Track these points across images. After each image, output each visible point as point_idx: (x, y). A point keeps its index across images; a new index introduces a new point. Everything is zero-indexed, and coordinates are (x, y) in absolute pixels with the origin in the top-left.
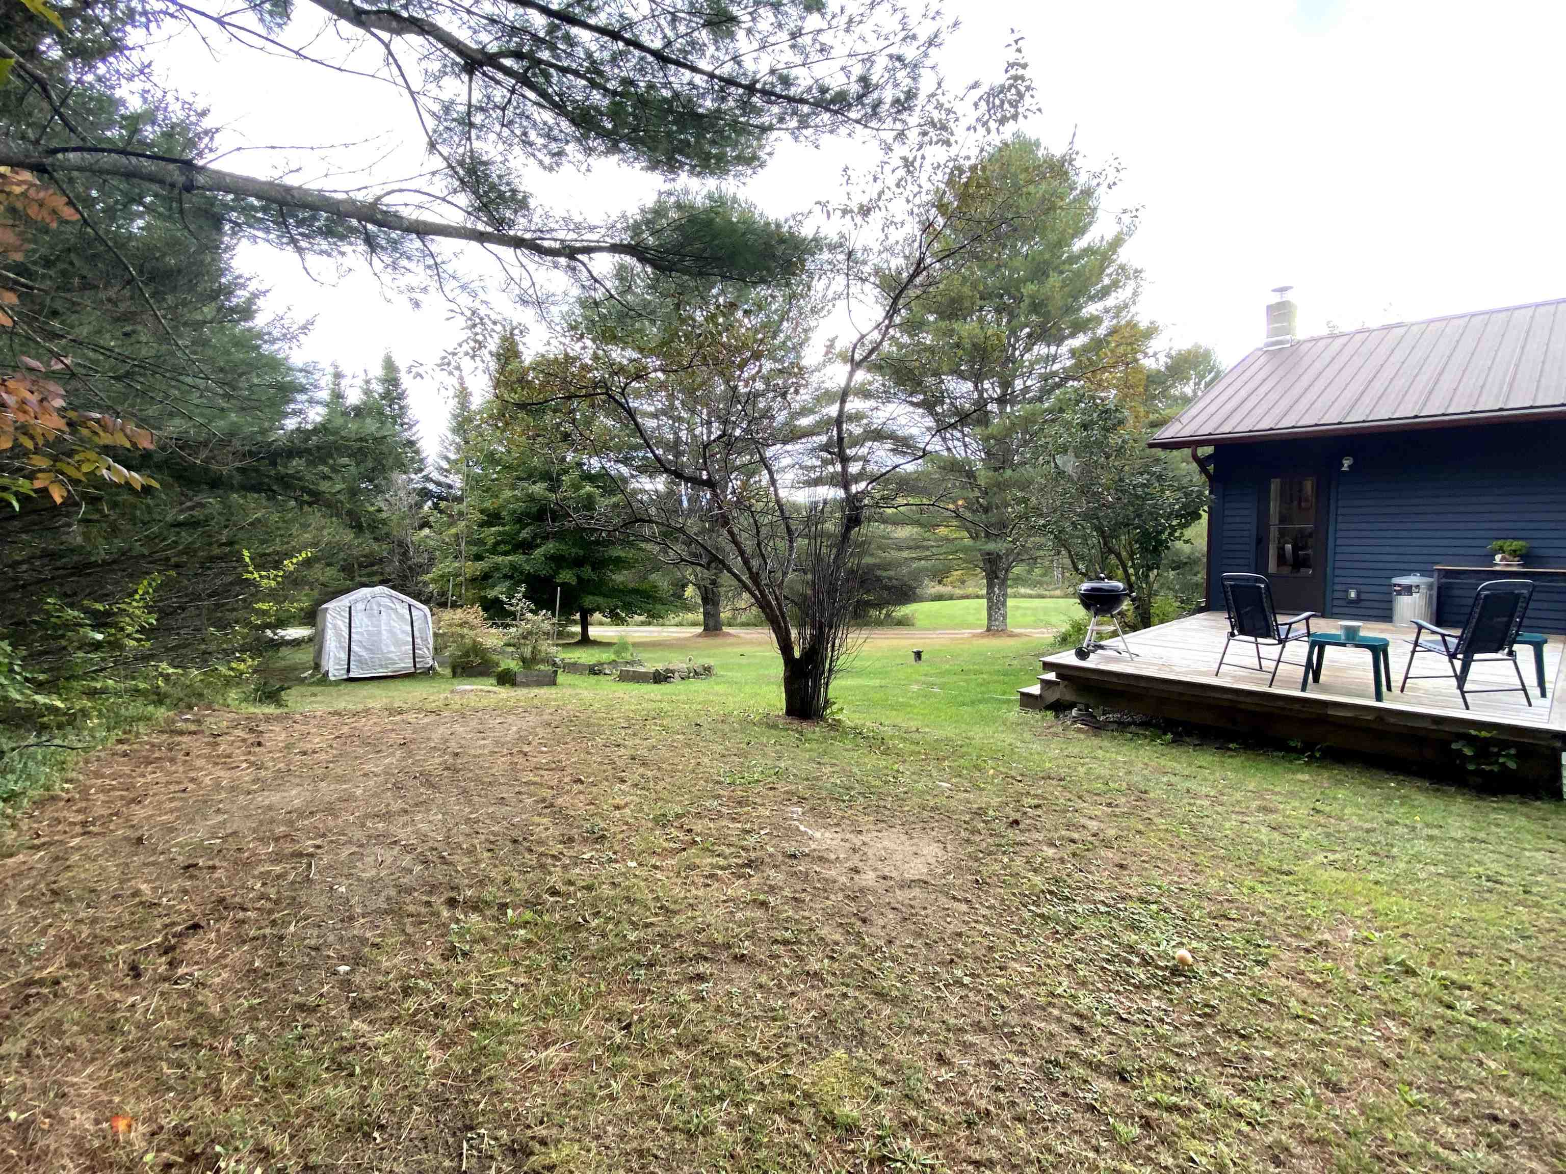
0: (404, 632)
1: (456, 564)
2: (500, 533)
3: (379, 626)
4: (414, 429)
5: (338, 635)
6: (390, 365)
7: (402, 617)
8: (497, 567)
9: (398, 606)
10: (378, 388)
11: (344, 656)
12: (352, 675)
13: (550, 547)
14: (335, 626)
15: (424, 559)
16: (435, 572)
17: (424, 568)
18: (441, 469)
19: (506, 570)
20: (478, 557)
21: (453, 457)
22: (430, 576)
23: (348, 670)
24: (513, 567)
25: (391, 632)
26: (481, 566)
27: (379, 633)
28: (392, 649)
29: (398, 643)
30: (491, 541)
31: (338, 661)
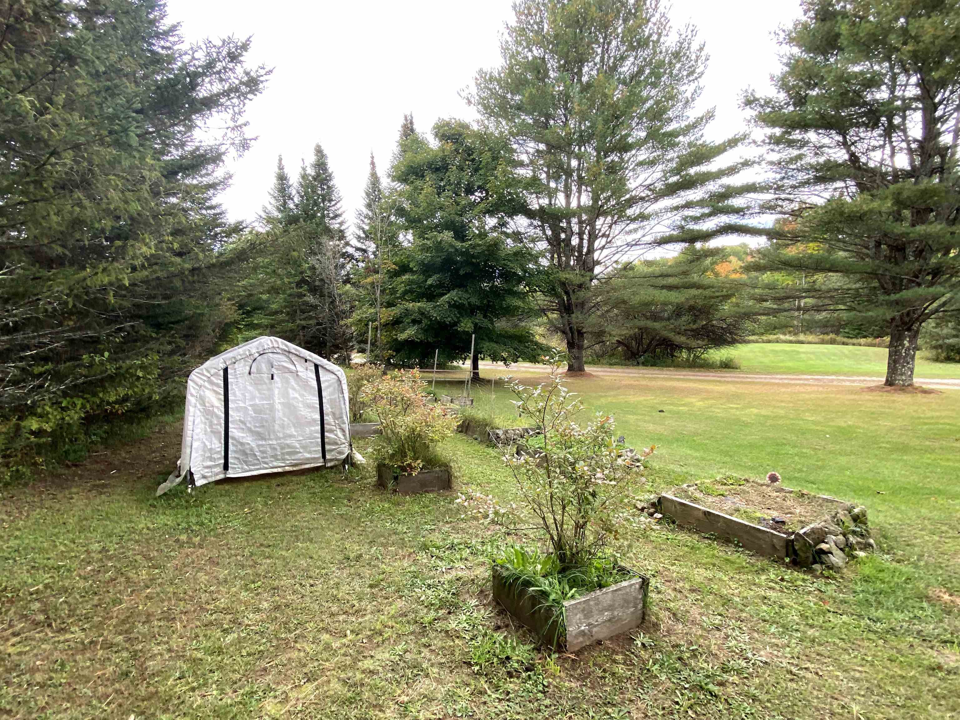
0: (309, 406)
1: (372, 310)
2: (411, 282)
3: (270, 397)
4: (338, 205)
5: (208, 413)
6: (319, 152)
7: (305, 384)
8: (407, 312)
9: (300, 367)
10: (311, 171)
11: (219, 446)
12: (231, 474)
13: (453, 295)
14: (202, 400)
15: (347, 307)
16: (356, 316)
17: (345, 314)
18: (359, 238)
19: (415, 316)
20: (390, 305)
21: (367, 228)
22: (350, 320)
23: (226, 467)
24: (422, 313)
25: (289, 407)
26: (395, 311)
27: (272, 408)
28: (293, 431)
29: (299, 423)
30: (401, 289)
31: (209, 454)
